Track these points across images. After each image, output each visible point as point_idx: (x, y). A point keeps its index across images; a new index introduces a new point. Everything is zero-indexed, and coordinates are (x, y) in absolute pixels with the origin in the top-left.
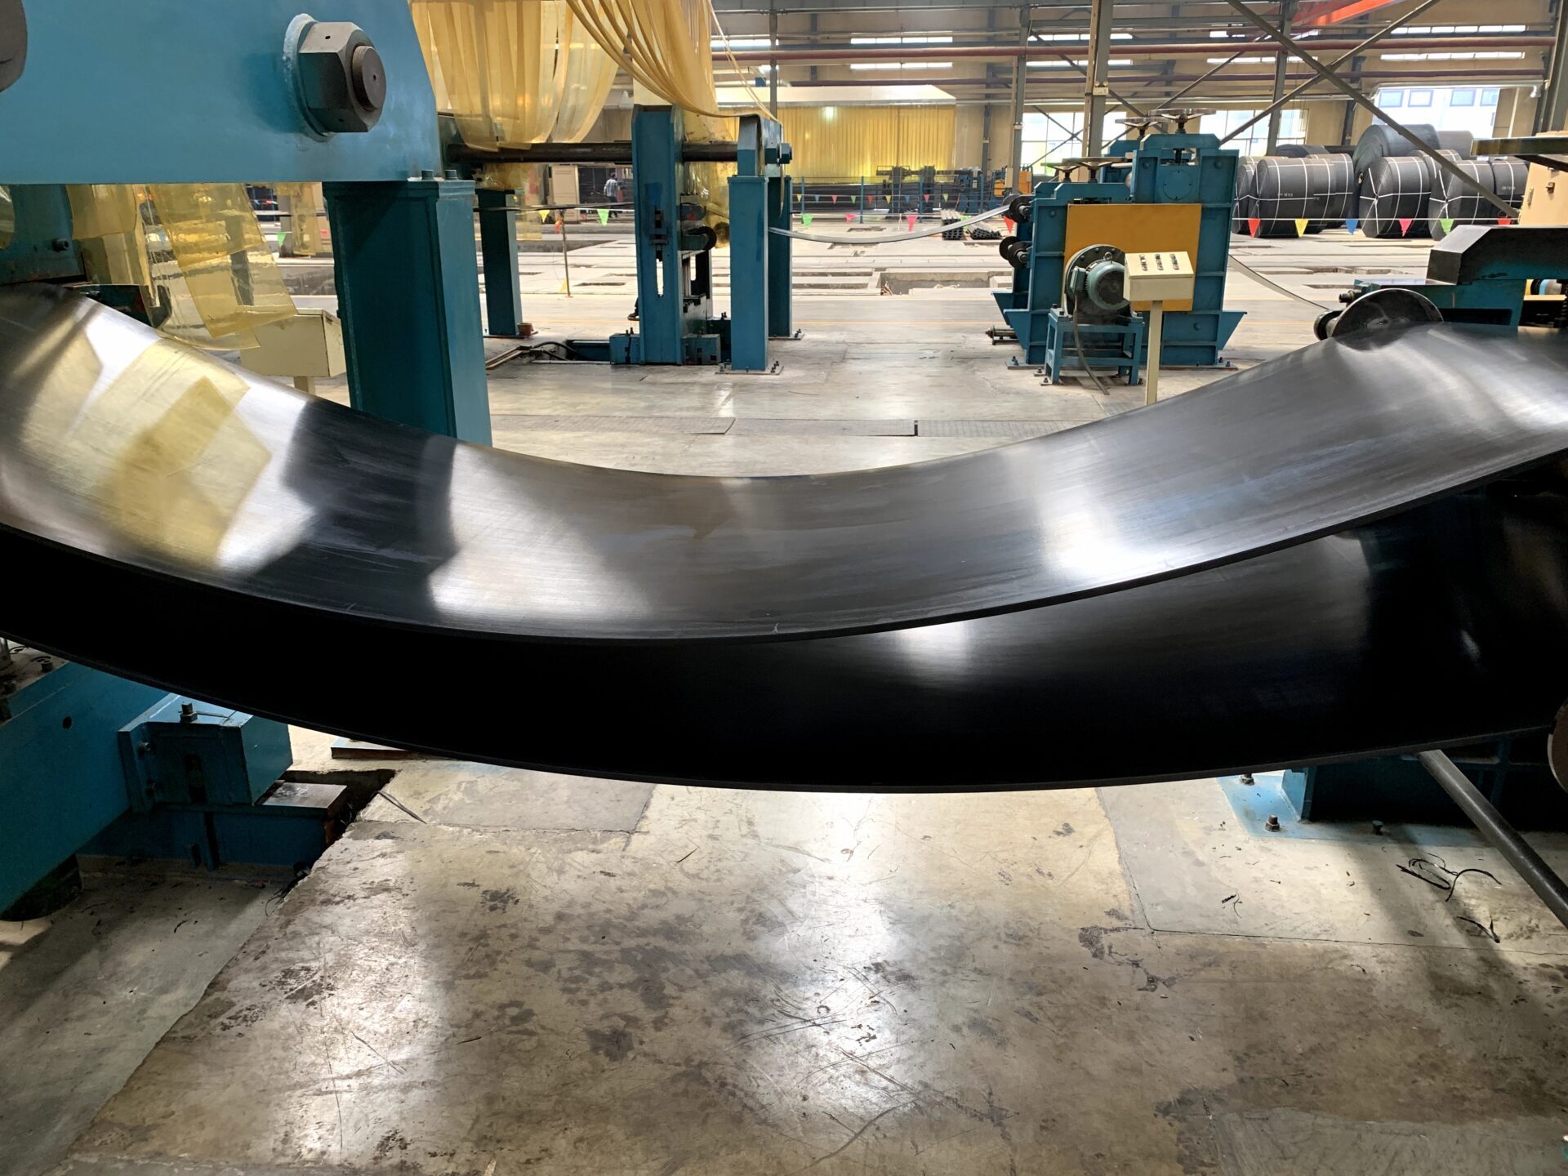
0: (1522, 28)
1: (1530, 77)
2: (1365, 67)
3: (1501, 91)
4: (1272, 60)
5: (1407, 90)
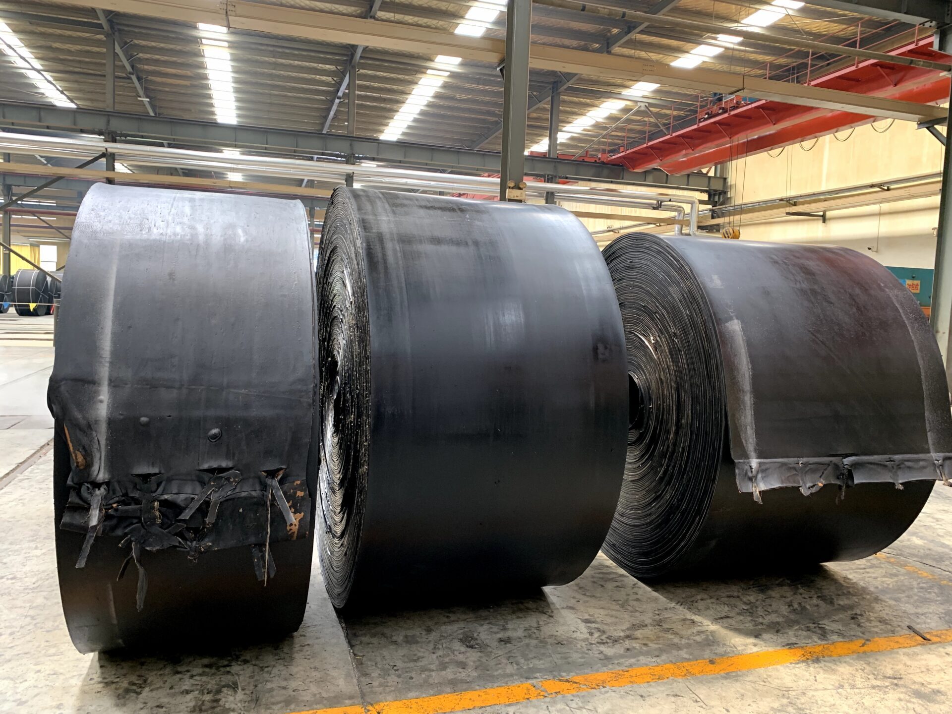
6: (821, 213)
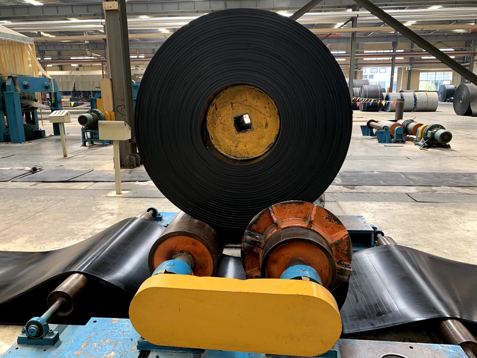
0: (403, 51)
1: (406, 64)
2: (359, 62)
3: (398, 68)
4: (391, 58)
5: (379, 68)
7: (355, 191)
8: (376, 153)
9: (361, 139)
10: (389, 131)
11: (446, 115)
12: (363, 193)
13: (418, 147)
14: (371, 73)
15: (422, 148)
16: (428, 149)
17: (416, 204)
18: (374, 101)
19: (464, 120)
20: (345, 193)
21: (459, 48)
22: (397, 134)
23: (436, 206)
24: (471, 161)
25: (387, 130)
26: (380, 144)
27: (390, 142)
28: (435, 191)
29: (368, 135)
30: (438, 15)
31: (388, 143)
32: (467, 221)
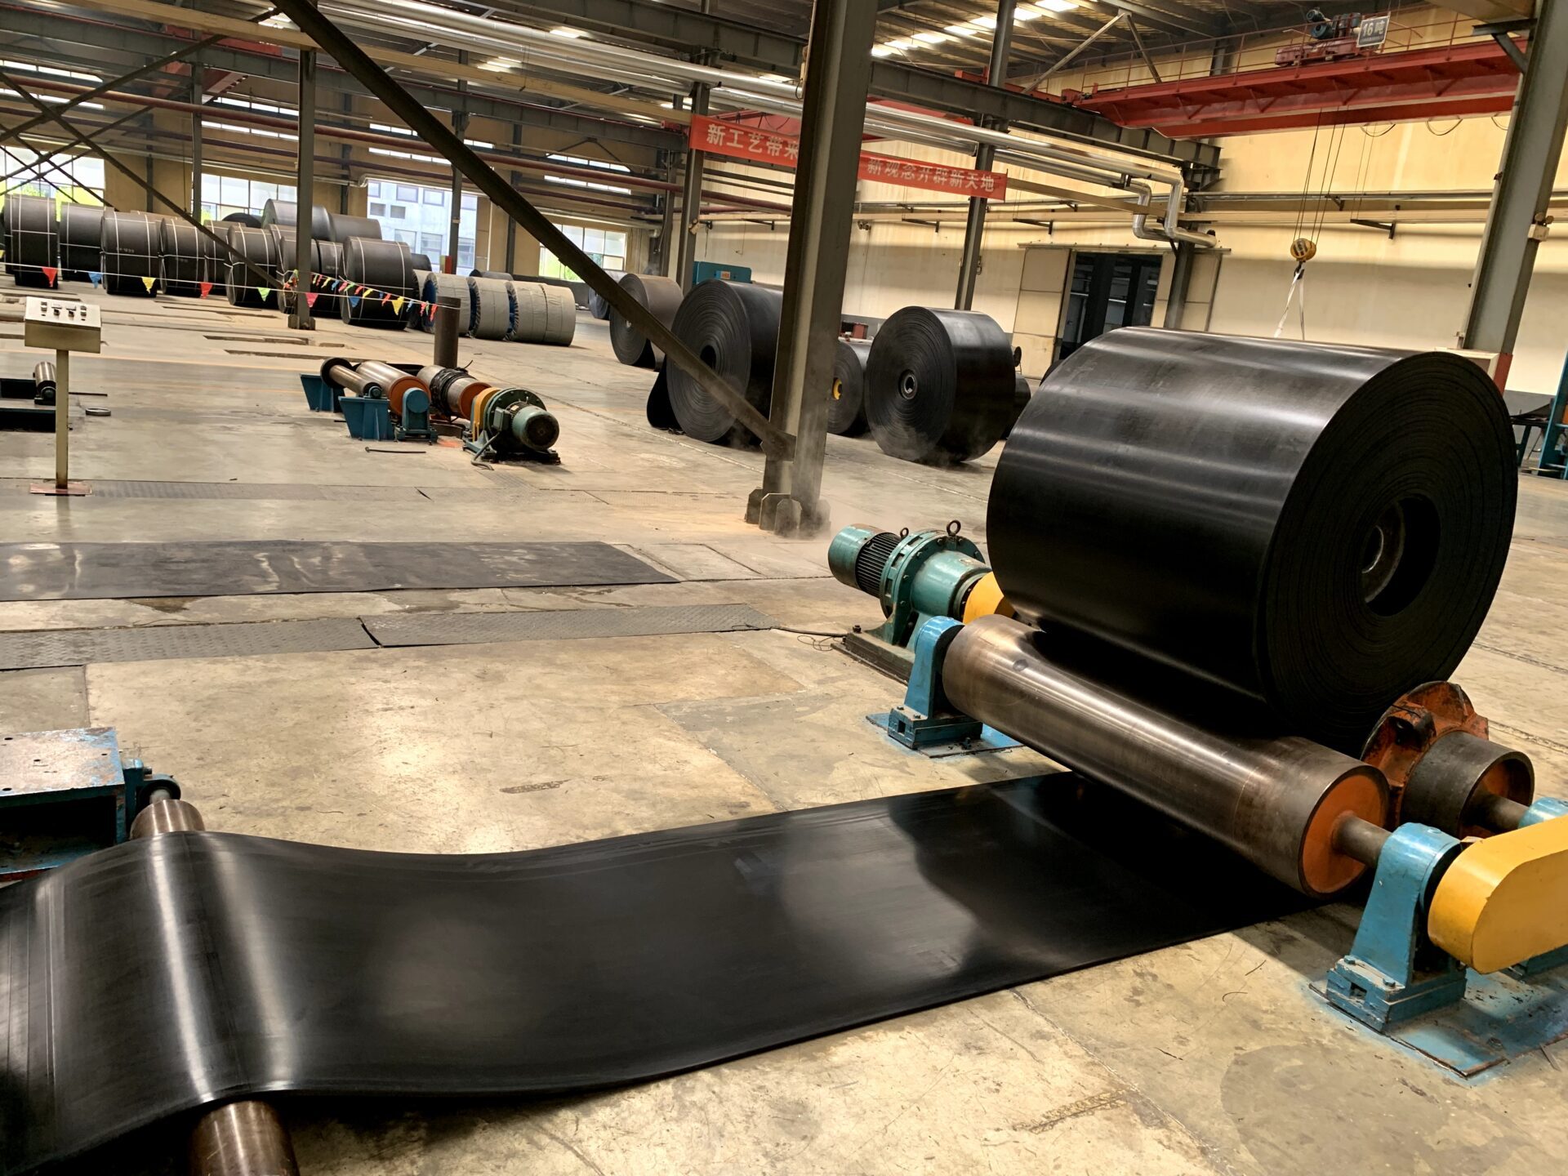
0: (490, 146)
2: (354, 156)
3: (477, 199)
6: (1390, 225)
7: (179, 617)
8: (327, 474)
9: (296, 423)
10: (385, 399)
11: (593, 359)
12: (208, 624)
13: (469, 457)
14: (397, 199)
15: (479, 461)
16: (494, 466)
17: (373, 656)
18: (372, 295)
19: (632, 380)
20: (134, 630)
21: (642, 168)
22: (409, 411)
23: (434, 659)
24: (597, 505)
25: (379, 397)
26: (356, 441)
27: (389, 437)
28: (455, 605)
29: (326, 409)
30: (565, 55)
31: (381, 439)
32: (502, 701)
